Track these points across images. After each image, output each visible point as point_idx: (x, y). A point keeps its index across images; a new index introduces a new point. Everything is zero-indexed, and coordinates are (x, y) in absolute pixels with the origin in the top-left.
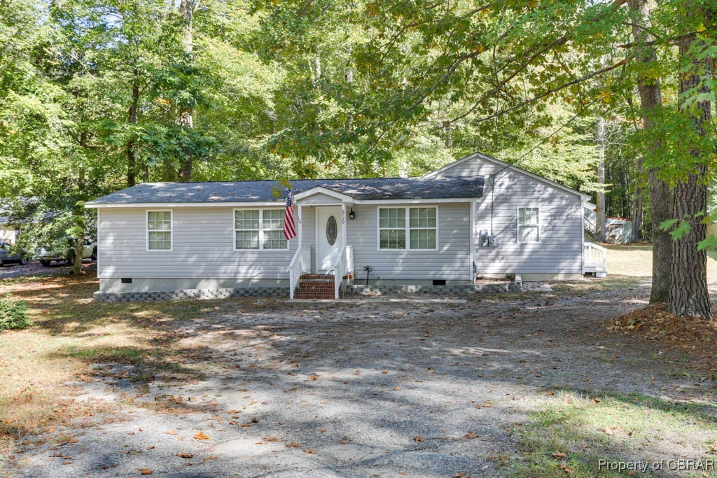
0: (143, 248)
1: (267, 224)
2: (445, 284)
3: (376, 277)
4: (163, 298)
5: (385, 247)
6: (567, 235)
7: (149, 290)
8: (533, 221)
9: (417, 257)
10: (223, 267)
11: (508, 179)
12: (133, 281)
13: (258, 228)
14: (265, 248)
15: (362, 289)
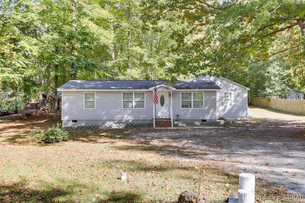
0: (82, 108)
1: (136, 98)
2: (206, 121)
3: (180, 119)
4: (96, 128)
5: (184, 107)
6: (241, 104)
7: (85, 125)
8: (229, 98)
9: (196, 111)
10: (117, 115)
11: (220, 82)
12: (77, 121)
13: (132, 99)
14: (135, 108)
15: (178, 124)
